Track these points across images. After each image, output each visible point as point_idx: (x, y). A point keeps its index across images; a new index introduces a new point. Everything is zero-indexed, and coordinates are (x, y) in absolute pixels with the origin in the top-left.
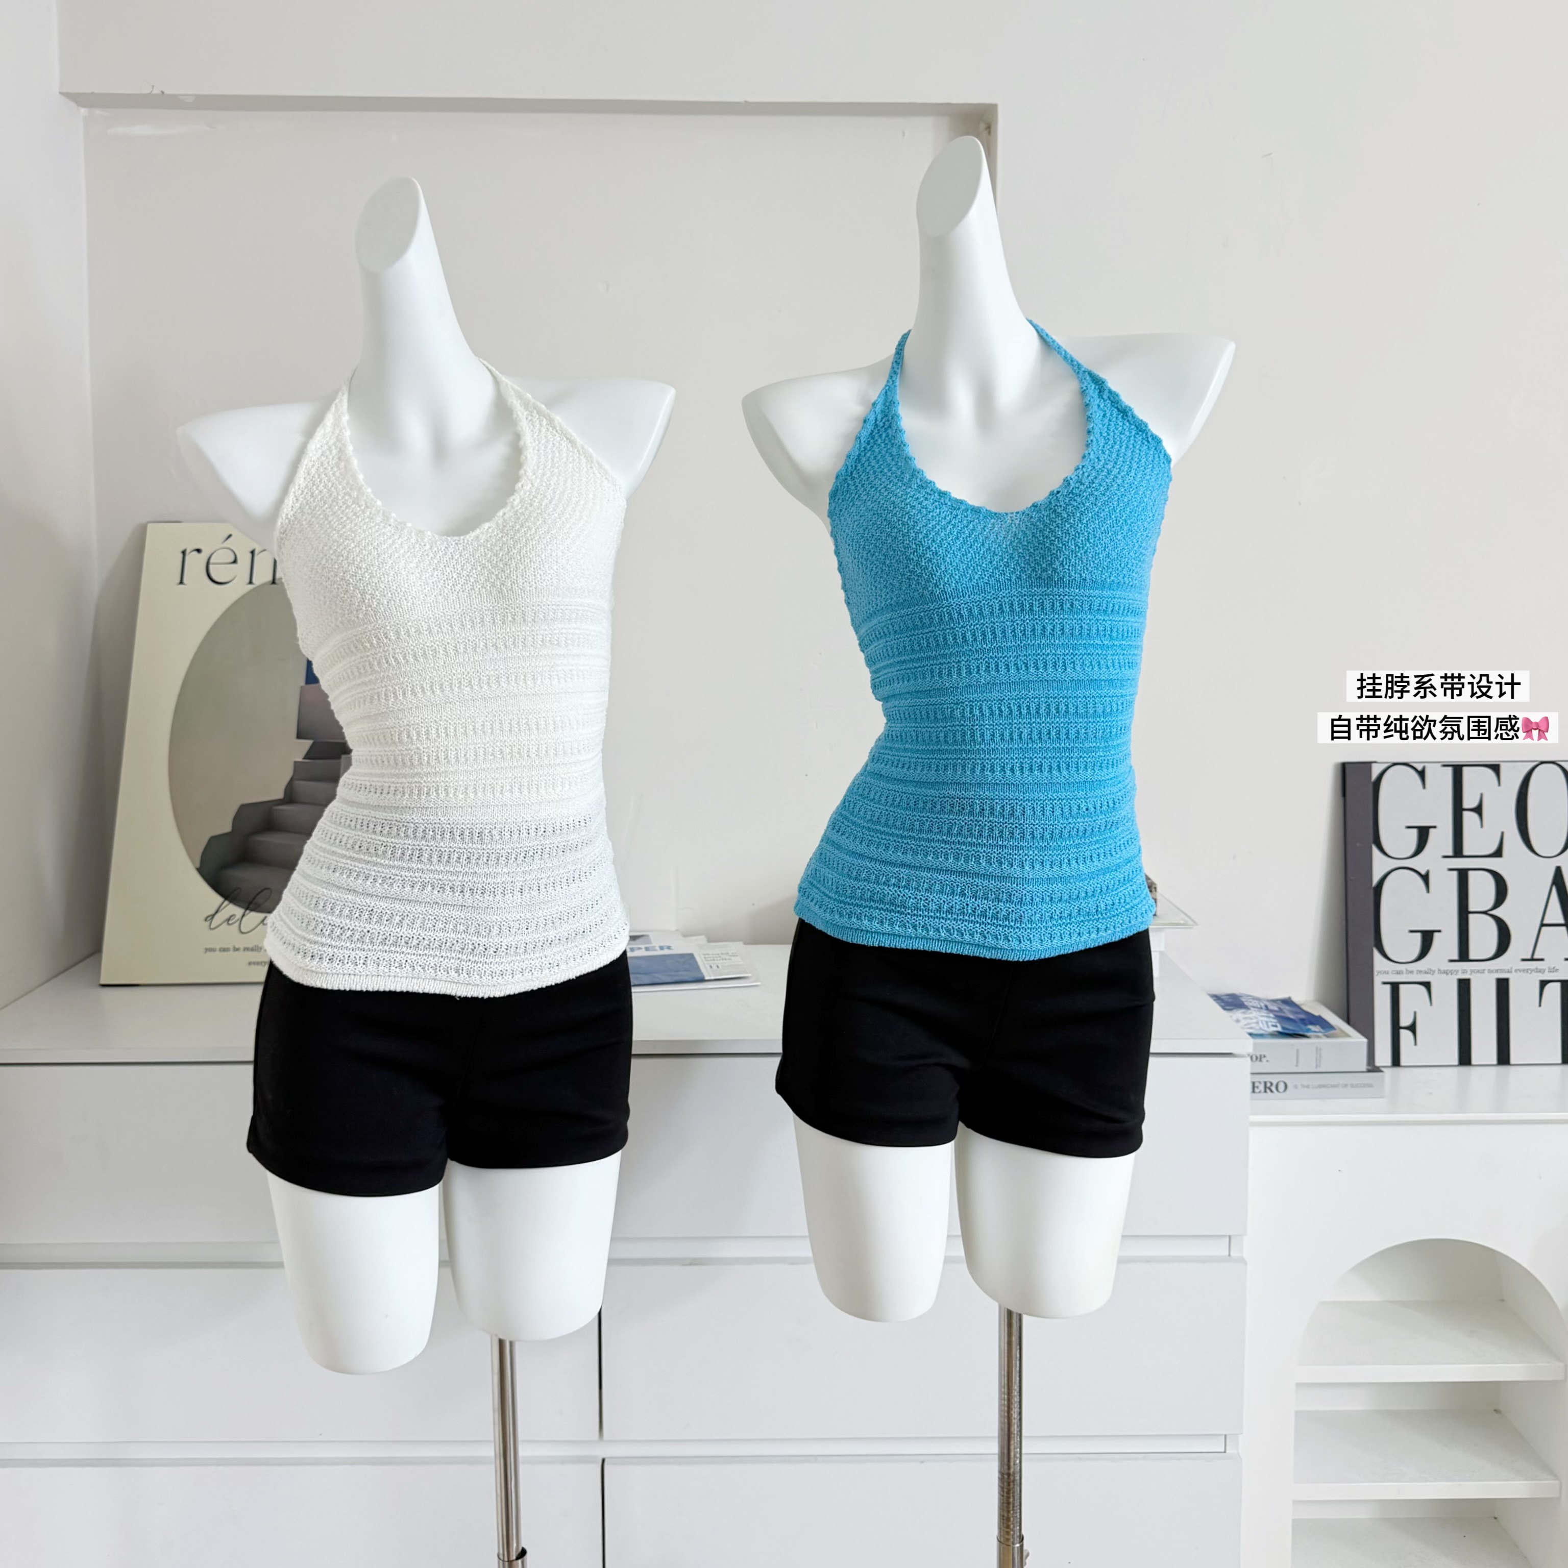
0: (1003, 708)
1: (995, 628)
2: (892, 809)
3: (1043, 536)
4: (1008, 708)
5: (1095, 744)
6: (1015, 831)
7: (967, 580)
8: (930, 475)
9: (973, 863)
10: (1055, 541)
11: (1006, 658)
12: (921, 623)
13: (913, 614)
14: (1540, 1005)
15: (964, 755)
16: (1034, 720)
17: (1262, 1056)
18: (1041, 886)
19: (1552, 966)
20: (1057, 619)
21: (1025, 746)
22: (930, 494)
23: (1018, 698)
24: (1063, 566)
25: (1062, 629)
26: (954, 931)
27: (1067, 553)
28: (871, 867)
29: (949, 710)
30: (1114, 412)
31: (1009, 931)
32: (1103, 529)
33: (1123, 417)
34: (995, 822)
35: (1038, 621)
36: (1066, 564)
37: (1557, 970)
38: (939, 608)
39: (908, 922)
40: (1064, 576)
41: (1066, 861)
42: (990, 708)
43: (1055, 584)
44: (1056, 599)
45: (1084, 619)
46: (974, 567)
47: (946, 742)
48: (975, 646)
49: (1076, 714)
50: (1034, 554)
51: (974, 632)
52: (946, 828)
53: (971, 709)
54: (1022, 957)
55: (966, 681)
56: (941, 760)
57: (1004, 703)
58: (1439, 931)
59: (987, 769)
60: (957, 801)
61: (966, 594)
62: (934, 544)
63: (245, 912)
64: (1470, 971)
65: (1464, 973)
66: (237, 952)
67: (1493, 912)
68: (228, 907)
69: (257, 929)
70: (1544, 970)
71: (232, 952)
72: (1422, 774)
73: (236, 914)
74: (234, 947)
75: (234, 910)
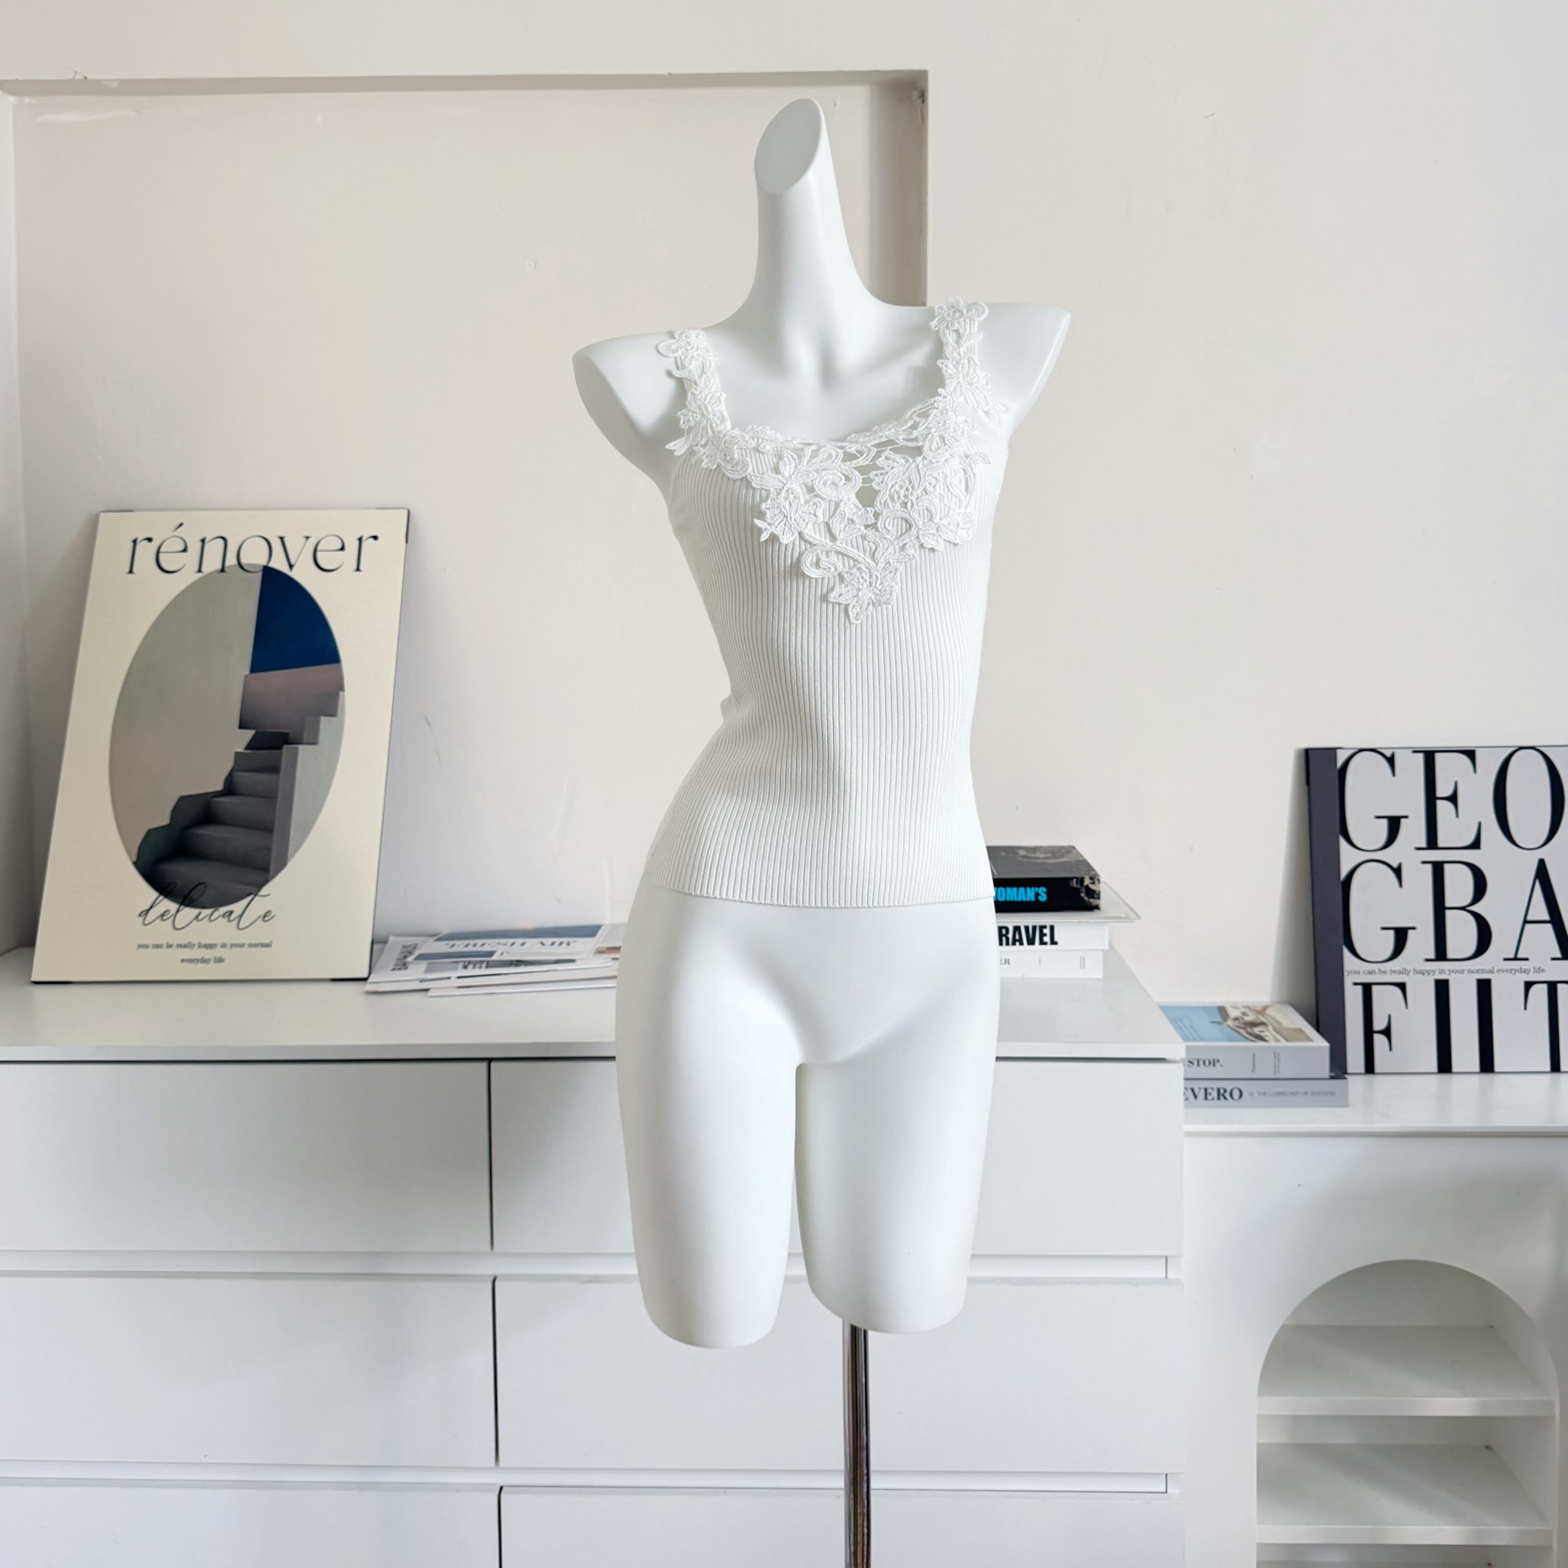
14: (1525, 1008)
17: (1216, 1059)
19: (1538, 968)
37: (1543, 971)
58: (1414, 928)
63: (180, 907)
64: (1448, 971)
65: (1442, 973)
66: (170, 950)
67: (1472, 908)
68: (162, 903)
69: (191, 925)
70: (1529, 971)
71: (164, 951)
72: (1391, 761)
73: (171, 910)
74: (167, 943)
75: (169, 905)
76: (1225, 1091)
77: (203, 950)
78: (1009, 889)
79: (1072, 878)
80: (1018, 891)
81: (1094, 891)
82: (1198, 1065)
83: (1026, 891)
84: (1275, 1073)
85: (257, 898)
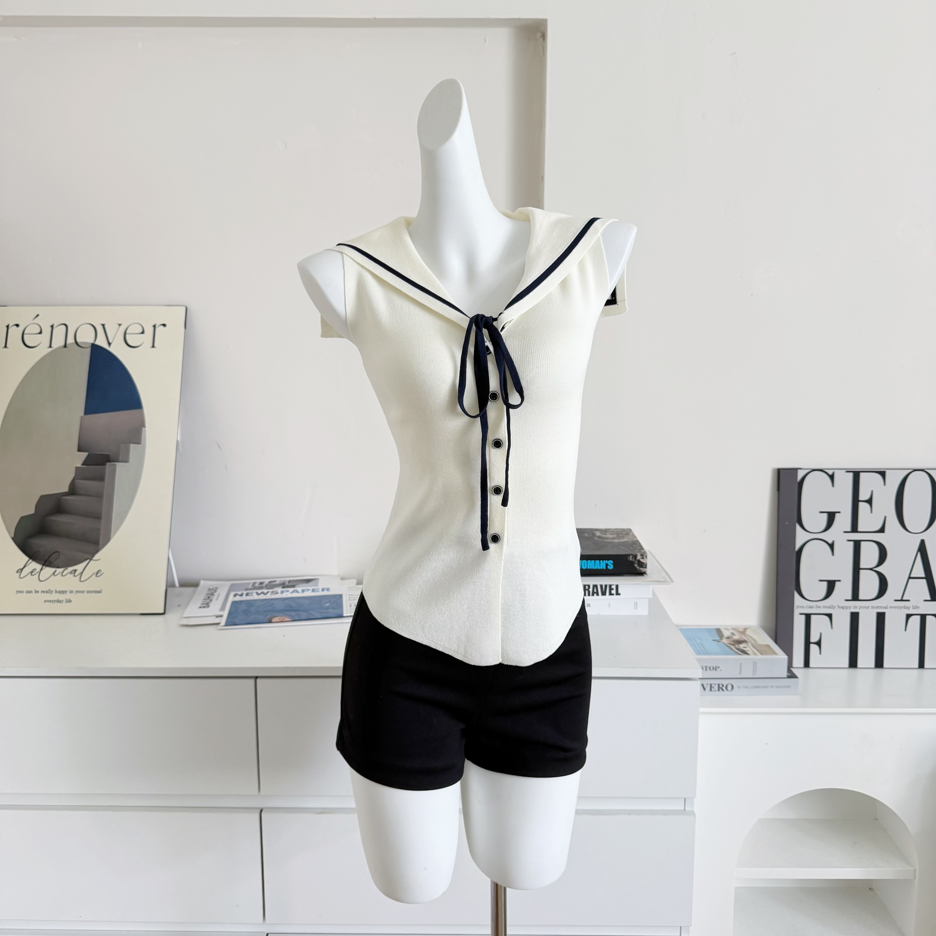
14: (906, 630)
17: (717, 667)
19: (915, 606)
37: (918, 607)
58: (840, 581)
63: (42, 568)
64: (859, 607)
65: (855, 608)
66: (37, 594)
67: (877, 569)
68: (32, 563)
69: (49, 579)
70: (910, 607)
71: (33, 595)
72: (832, 477)
73: (36, 568)
74: (35, 590)
75: (35, 565)
76: (723, 685)
77: (58, 594)
78: (589, 561)
79: (629, 555)
80: (595, 563)
81: (643, 563)
82: (705, 670)
83: (600, 562)
84: (753, 675)
85: (92, 562)
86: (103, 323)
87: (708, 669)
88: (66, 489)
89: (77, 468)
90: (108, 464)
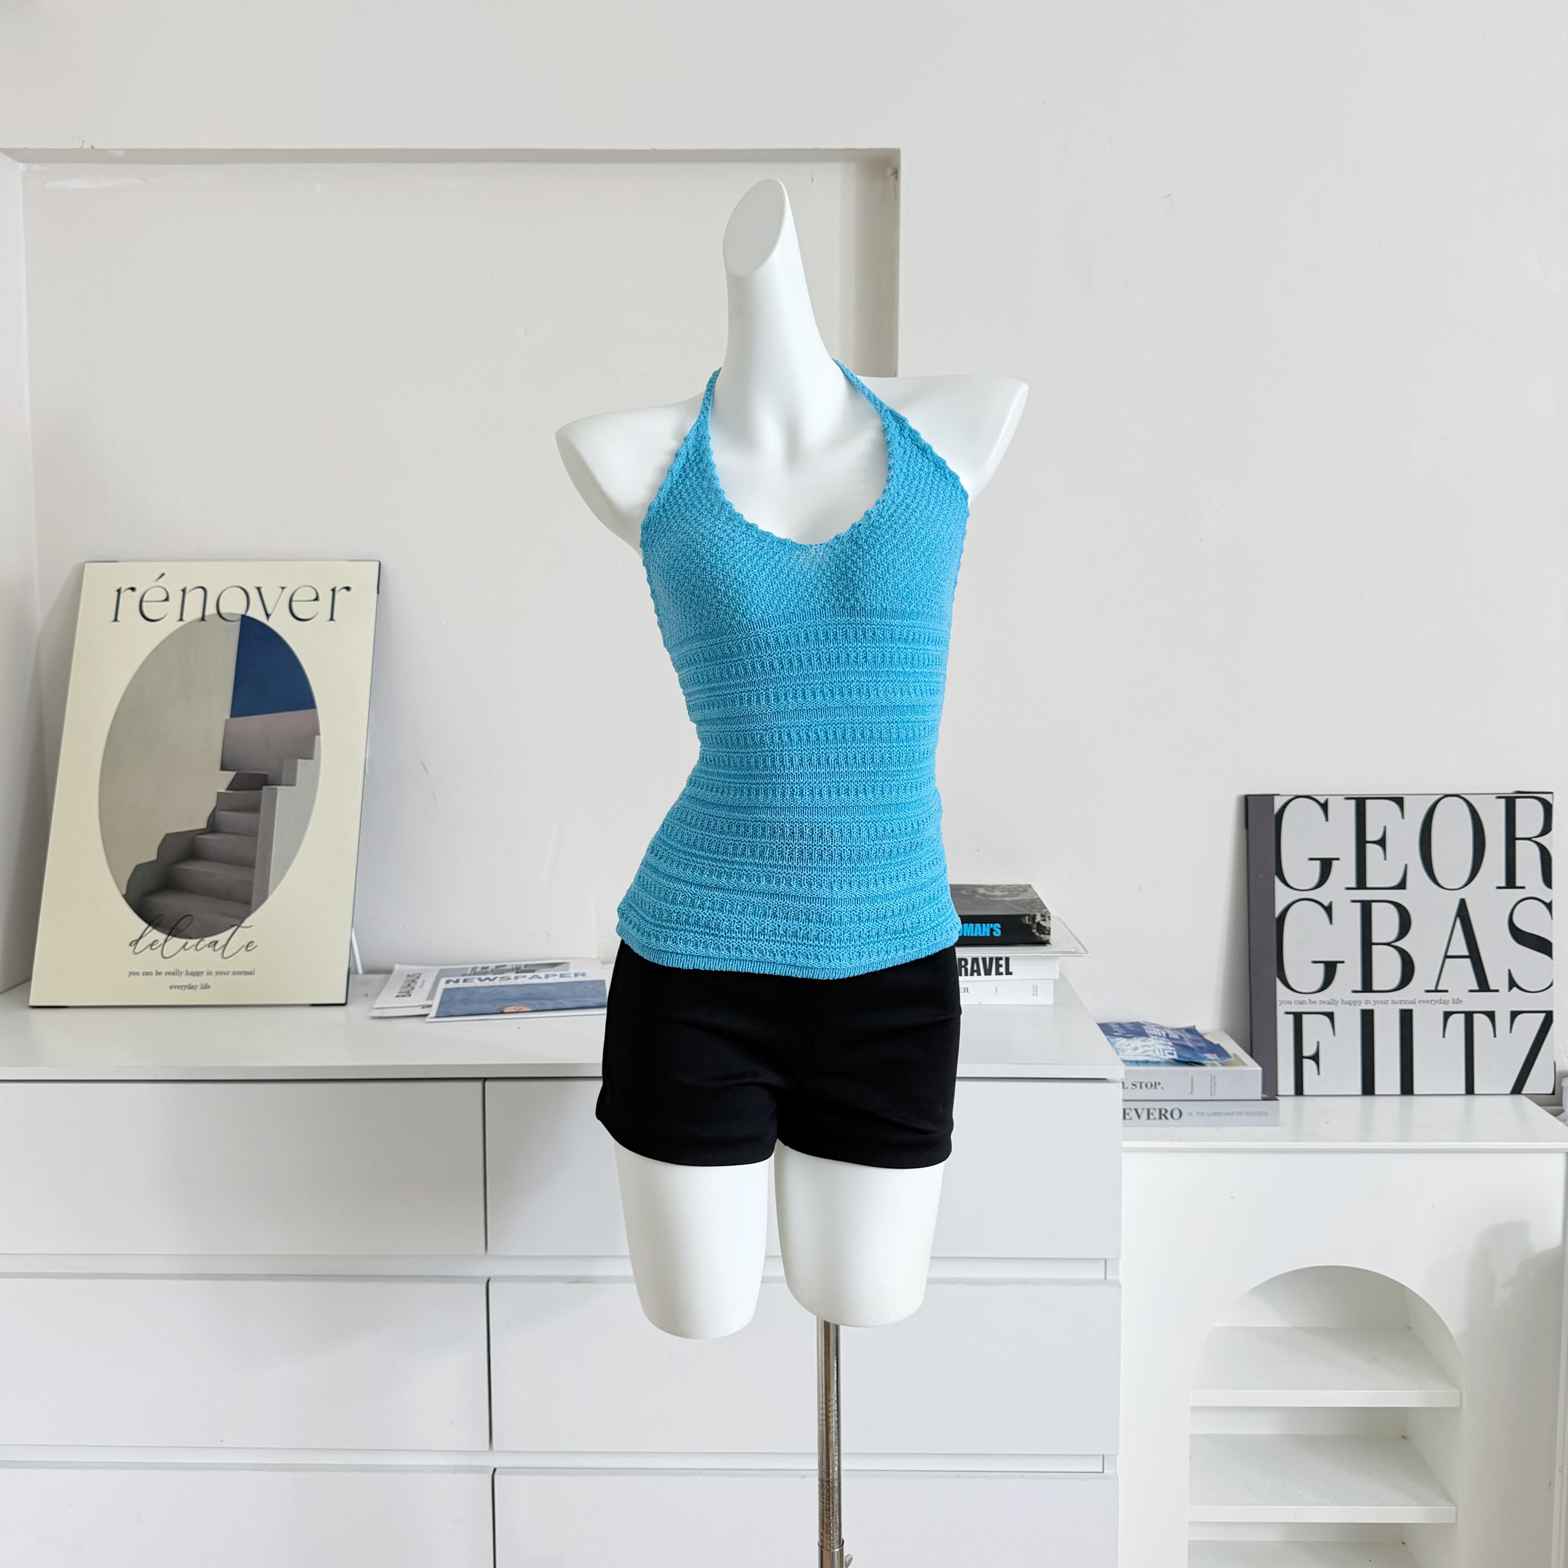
0: (810, 734)
1: (801, 656)
2: (707, 833)
3: (845, 567)
4: (815, 733)
5: (898, 768)
6: (823, 853)
7: (773, 610)
8: (738, 509)
9: (784, 885)
10: (856, 572)
11: (812, 686)
12: (729, 651)
13: (722, 643)
14: (1444, 1036)
15: (774, 780)
16: (840, 745)
17: (1157, 1084)
18: (849, 906)
20: (860, 647)
21: (833, 770)
22: (738, 527)
23: (825, 724)
24: (865, 596)
25: (866, 657)
26: (766, 952)
27: (868, 584)
28: (687, 891)
29: (759, 736)
30: (914, 449)
31: (819, 951)
32: (901, 560)
33: (922, 454)
34: (805, 844)
35: (842, 649)
36: (868, 594)
37: (1461, 1001)
38: (747, 638)
39: (721, 944)
40: (865, 606)
41: (873, 881)
42: (798, 733)
43: (857, 613)
44: (859, 628)
45: (886, 647)
46: (779, 597)
47: (757, 767)
48: (782, 674)
49: (880, 740)
50: (837, 585)
51: (781, 660)
52: (759, 852)
53: (780, 735)
54: (832, 976)
55: (774, 708)
56: (752, 784)
57: (812, 729)
58: (1343, 962)
59: (797, 793)
60: (768, 825)
61: (772, 623)
62: (740, 575)
63: (168, 937)
64: (1373, 1001)
65: (1367, 1004)
66: (159, 977)
67: (1397, 944)
68: (151, 933)
69: (178, 954)
70: (1448, 1002)
71: (154, 976)
72: (1324, 807)
73: (159, 940)
74: (157, 971)
75: (157, 935)
76: (1166, 1111)
77: (190, 977)
79: (1024, 916)
80: (974, 926)
81: (1045, 927)
82: (1141, 1087)
83: (983, 927)
84: (1211, 1095)
85: (240, 929)
86: (258, 586)
87: (1144, 1085)
88: (203, 825)
89: (219, 793)
90: (265, 788)
